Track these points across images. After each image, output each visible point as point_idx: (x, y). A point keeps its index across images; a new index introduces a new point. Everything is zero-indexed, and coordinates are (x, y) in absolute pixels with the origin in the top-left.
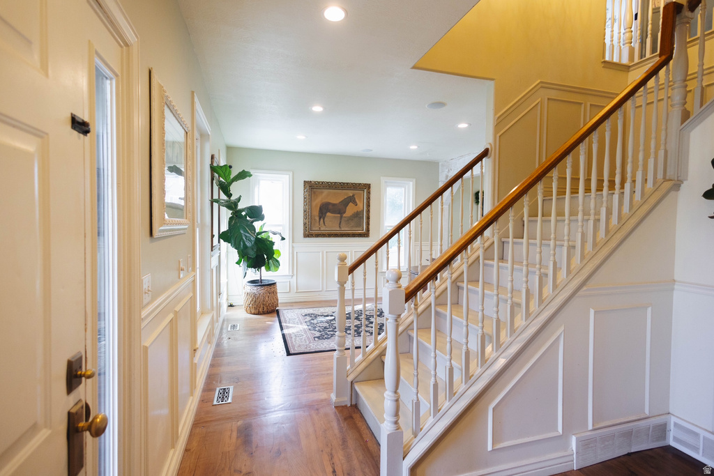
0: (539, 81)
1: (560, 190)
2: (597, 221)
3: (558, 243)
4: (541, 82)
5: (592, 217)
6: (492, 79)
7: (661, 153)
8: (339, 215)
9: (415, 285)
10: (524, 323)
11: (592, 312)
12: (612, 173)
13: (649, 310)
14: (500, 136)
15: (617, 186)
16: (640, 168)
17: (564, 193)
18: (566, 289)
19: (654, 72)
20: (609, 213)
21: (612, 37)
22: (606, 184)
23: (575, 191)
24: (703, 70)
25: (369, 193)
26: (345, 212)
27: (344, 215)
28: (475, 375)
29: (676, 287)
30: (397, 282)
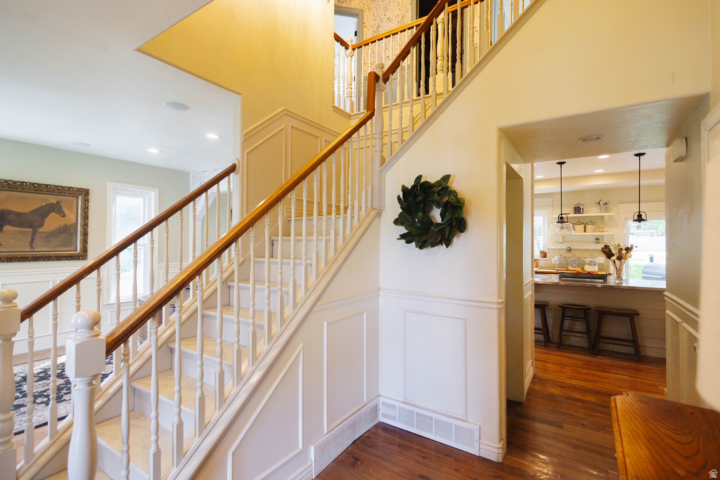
0: (283, 108)
1: (298, 211)
2: (328, 241)
3: (297, 261)
4: (285, 110)
5: (324, 238)
6: (240, 94)
7: (370, 187)
8: (30, 230)
9: (124, 329)
10: (266, 347)
11: (325, 323)
12: (338, 201)
13: (365, 313)
14: (248, 153)
15: (342, 211)
16: (357, 198)
17: (301, 215)
18: (304, 305)
19: (363, 123)
20: (336, 234)
21: (339, 88)
22: (334, 209)
23: (310, 214)
24: (392, 131)
25: (86, 201)
26: (41, 226)
27: (40, 230)
28: (212, 421)
29: (381, 293)
30: (92, 328)
